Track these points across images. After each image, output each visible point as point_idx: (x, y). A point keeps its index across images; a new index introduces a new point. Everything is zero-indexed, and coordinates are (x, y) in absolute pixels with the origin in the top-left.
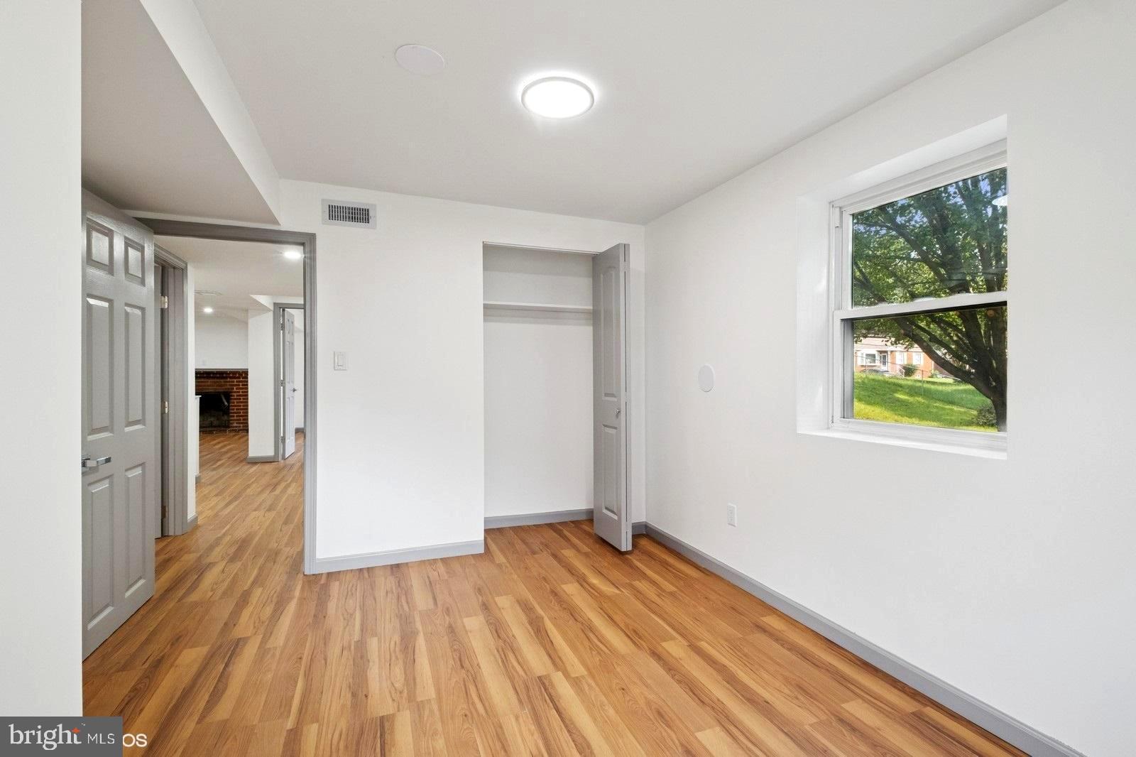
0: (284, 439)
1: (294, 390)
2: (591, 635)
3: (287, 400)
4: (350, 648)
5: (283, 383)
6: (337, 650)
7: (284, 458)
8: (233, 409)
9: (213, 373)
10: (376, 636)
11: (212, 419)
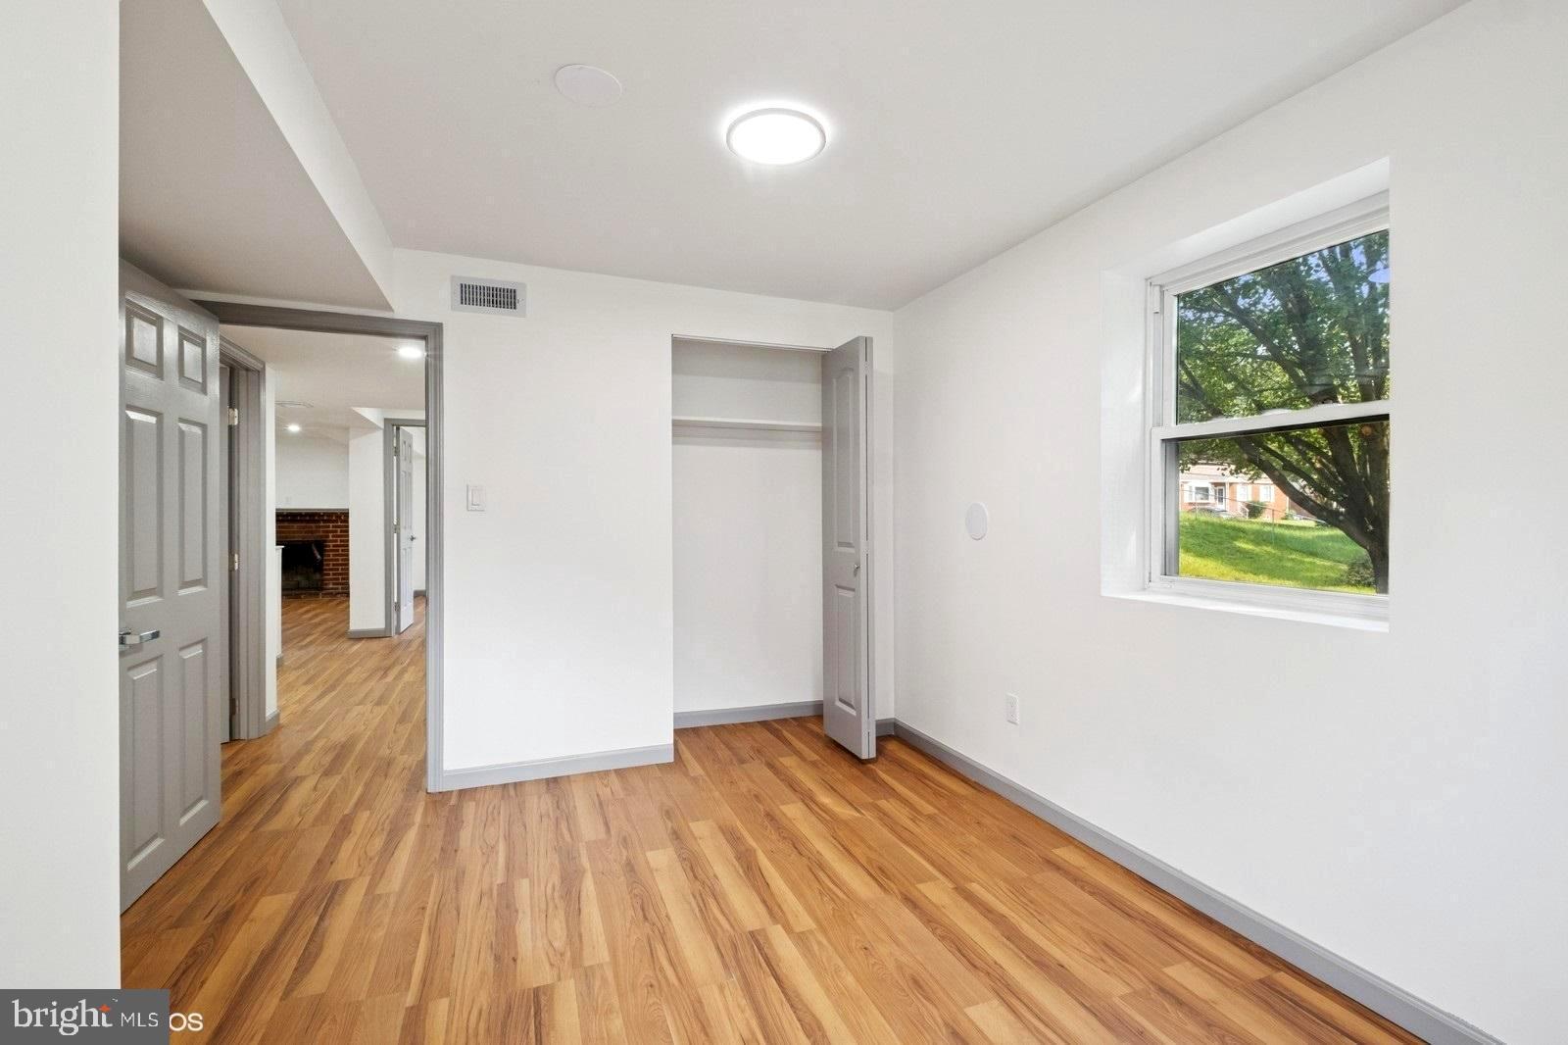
0: (398, 606)
1: (412, 539)
2: (821, 875)
3: (402, 552)
4: (491, 895)
5: (397, 529)
6: (473, 897)
7: (398, 633)
8: (328, 565)
9: (300, 514)
10: (527, 876)
11: (299, 578)
